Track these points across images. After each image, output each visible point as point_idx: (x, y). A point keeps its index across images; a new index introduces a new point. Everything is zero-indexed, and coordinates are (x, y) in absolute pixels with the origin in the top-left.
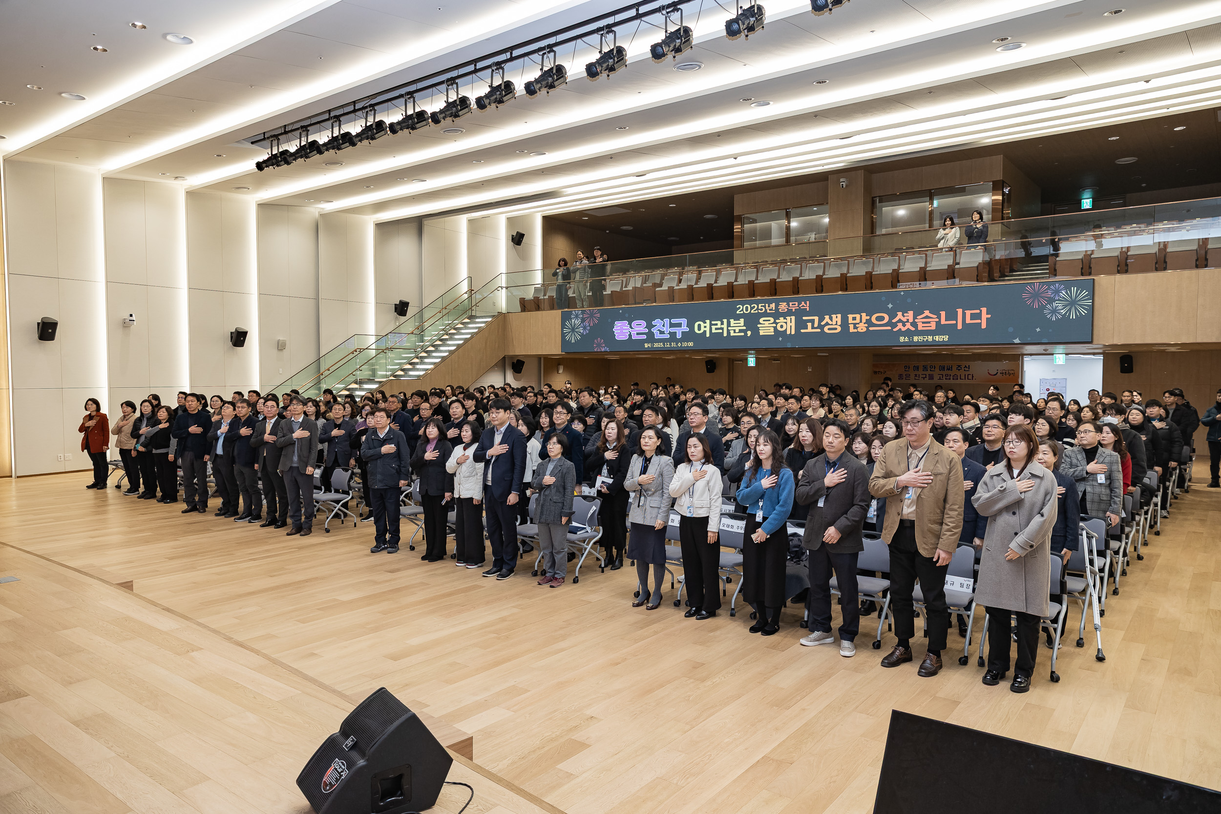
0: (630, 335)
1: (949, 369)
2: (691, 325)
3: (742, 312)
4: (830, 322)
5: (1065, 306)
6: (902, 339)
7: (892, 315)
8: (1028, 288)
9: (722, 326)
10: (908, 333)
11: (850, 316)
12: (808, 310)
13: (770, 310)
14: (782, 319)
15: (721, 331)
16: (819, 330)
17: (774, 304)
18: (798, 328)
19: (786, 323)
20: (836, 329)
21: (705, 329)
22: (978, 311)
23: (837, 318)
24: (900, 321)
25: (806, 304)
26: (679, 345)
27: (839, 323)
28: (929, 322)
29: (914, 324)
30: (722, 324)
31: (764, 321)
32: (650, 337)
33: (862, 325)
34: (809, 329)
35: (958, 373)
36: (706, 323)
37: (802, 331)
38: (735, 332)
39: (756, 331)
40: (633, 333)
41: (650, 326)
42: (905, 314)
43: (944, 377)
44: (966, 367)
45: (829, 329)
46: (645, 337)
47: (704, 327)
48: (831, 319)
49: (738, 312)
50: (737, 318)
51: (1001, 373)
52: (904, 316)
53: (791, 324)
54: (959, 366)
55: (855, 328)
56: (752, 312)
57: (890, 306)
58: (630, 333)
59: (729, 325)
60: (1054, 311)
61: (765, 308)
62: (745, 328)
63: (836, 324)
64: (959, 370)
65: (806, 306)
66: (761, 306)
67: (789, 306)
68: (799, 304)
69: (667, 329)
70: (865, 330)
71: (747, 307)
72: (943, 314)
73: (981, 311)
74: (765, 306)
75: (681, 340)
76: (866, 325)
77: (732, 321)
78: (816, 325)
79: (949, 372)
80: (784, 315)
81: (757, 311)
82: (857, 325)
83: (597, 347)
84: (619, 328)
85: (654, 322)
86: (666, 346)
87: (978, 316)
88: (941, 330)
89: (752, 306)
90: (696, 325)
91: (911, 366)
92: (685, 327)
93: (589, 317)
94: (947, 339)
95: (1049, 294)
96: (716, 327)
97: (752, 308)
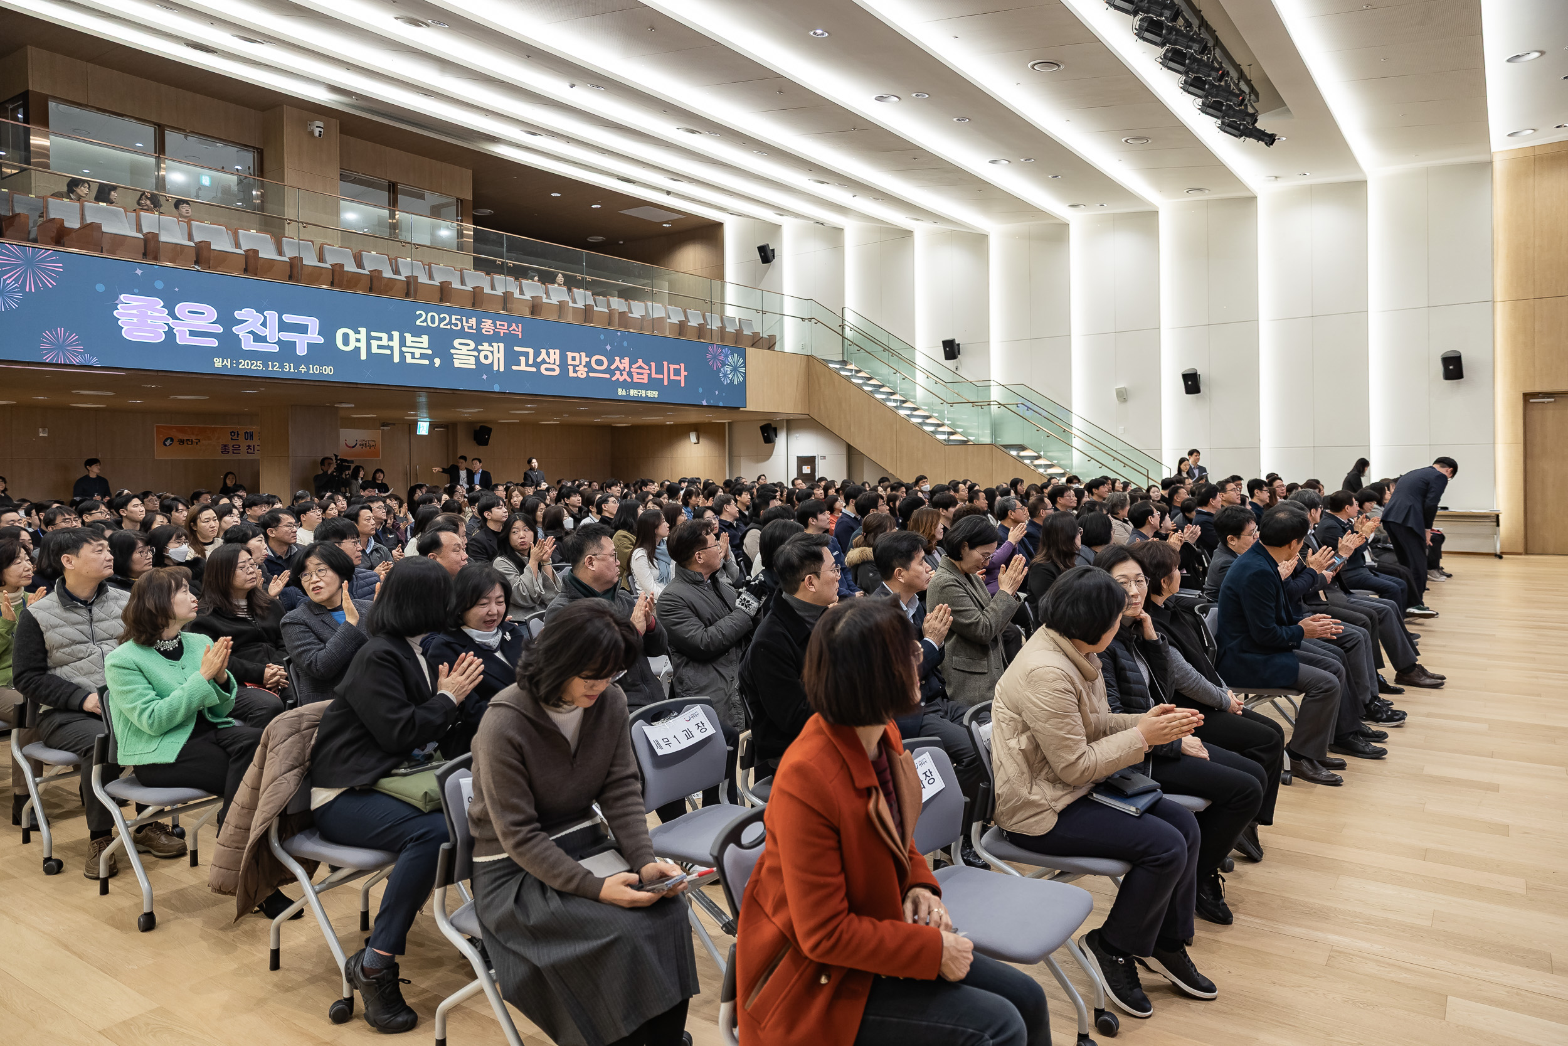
0: (170, 333)
2: (327, 331)
3: (425, 324)
4: (547, 359)
5: (732, 371)
6: (620, 392)
7: (611, 362)
8: (710, 348)
9: (391, 343)
10: (626, 385)
11: (570, 355)
12: (520, 337)
13: (469, 328)
14: (486, 344)
15: (388, 352)
16: (534, 369)
17: (474, 319)
18: (508, 363)
19: (492, 352)
20: (553, 370)
21: (358, 344)
22: (678, 367)
23: (555, 355)
24: (617, 368)
25: (517, 327)
26: (303, 369)
27: (558, 363)
28: (642, 374)
29: (630, 374)
30: (391, 338)
31: (460, 344)
32: (229, 344)
33: (581, 367)
34: (523, 367)
36: (359, 332)
37: (514, 368)
38: (413, 357)
39: (448, 359)
40: (180, 330)
41: (227, 320)
42: (622, 361)
45: (547, 369)
46: (214, 343)
47: (354, 340)
48: (548, 354)
49: (418, 323)
50: (418, 332)
52: (621, 363)
53: (499, 355)
55: (575, 371)
56: (442, 326)
57: (608, 347)
58: (171, 329)
59: (402, 343)
60: (726, 375)
61: (462, 323)
62: (429, 352)
63: (554, 364)
65: (517, 330)
66: (456, 319)
67: (495, 326)
68: (508, 327)
69: (272, 332)
70: (584, 375)
71: (434, 317)
72: (653, 364)
73: (680, 367)
74: (461, 320)
75: (306, 360)
76: (586, 369)
77: (408, 336)
78: (531, 362)
80: (490, 339)
81: (449, 327)
82: (577, 368)
83: (51, 350)
84: (135, 312)
85: (238, 314)
86: (270, 369)
87: (677, 372)
88: (652, 384)
89: (442, 316)
90: (340, 333)
91: (242, 433)
92: (316, 335)
93: (18, 266)
94: (656, 396)
95: (722, 357)
96: (380, 343)
97: (440, 320)
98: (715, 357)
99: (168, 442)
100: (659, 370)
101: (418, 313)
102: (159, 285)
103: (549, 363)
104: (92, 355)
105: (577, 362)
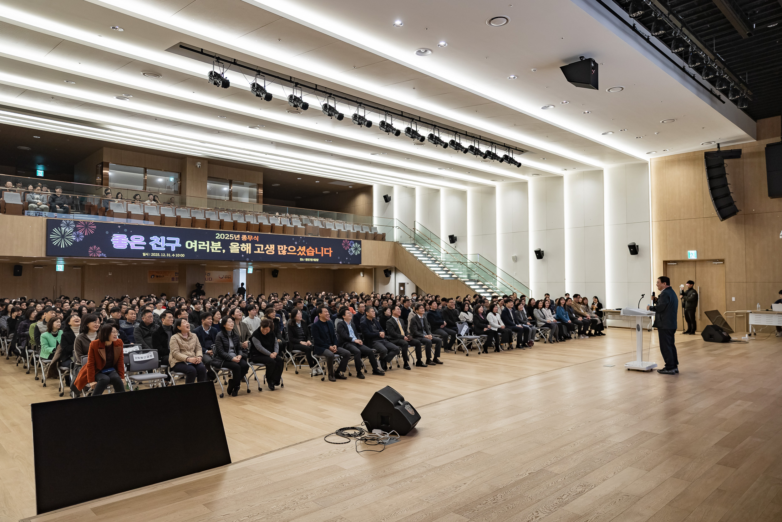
0: (129, 246)
2: (183, 242)
3: (219, 238)
4: (269, 248)
5: (354, 250)
6: (301, 259)
7: (297, 248)
8: (344, 241)
9: (206, 245)
10: (304, 257)
11: (279, 246)
12: (258, 241)
13: (237, 238)
14: (243, 244)
15: (205, 248)
16: (263, 252)
17: (239, 235)
18: (252, 251)
19: (246, 247)
20: (272, 252)
21: (194, 246)
22: (328, 249)
24: (300, 251)
25: (257, 237)
26: (173, 255)
27: (274, 249)
28: (311, 252)
29: (306, 253)
30: (206, 244)
31: (233, 244)
32: (148, 248)
33: (284, 251)
34: (259, 252)
36: (194, 242)
37: (255, 252)
38: (214, 249)
39: (228, 250)
40: (132, 244)
41: (147, 240)
42: (302, 248)
45: (269, 252)
46: (143, 248)
47: (192, 245)
48: (269, 247)
49: (217, 238)
50: (216, 241)
53: (249, 248)
55: (281, 252)
56: (226, 238)
57: (296, 243)
58: (129, 244)
59: (210, 245)
60: (351, 252)
62: (221, 248)
63: (272, 250)
66: (232, 236)
67: (247, 237)
68: (253, 237)
69: (163, 244)
70: (285, 254)
71: (222, 235)
72: (316, 249)
74: (234, 236)
75: (175, 252)
76: (286, 251)
77: (213, 242)
78: (262, 249)
80: (245, 242)
81: (229, 239)
82: (282, 251)
83: (92, 253)
84: (118, 239)
85: (151, 238)
86: (162, 256)
87: (328, 251)
88: (316, 256)
89: (226, 235)
90: (187, 243)
92: (178, 244)
93: (83, 228)
94: (318, 261)
95: (349, 245)
96: (202, 245)
97: (226, 236)
98: (346, 245)
99: (153, 277)
100: (319, 250)
101: (216, 234)
102: (126, 230)
103: (270, 250)
104: (104, 253)
105: (282, 249)
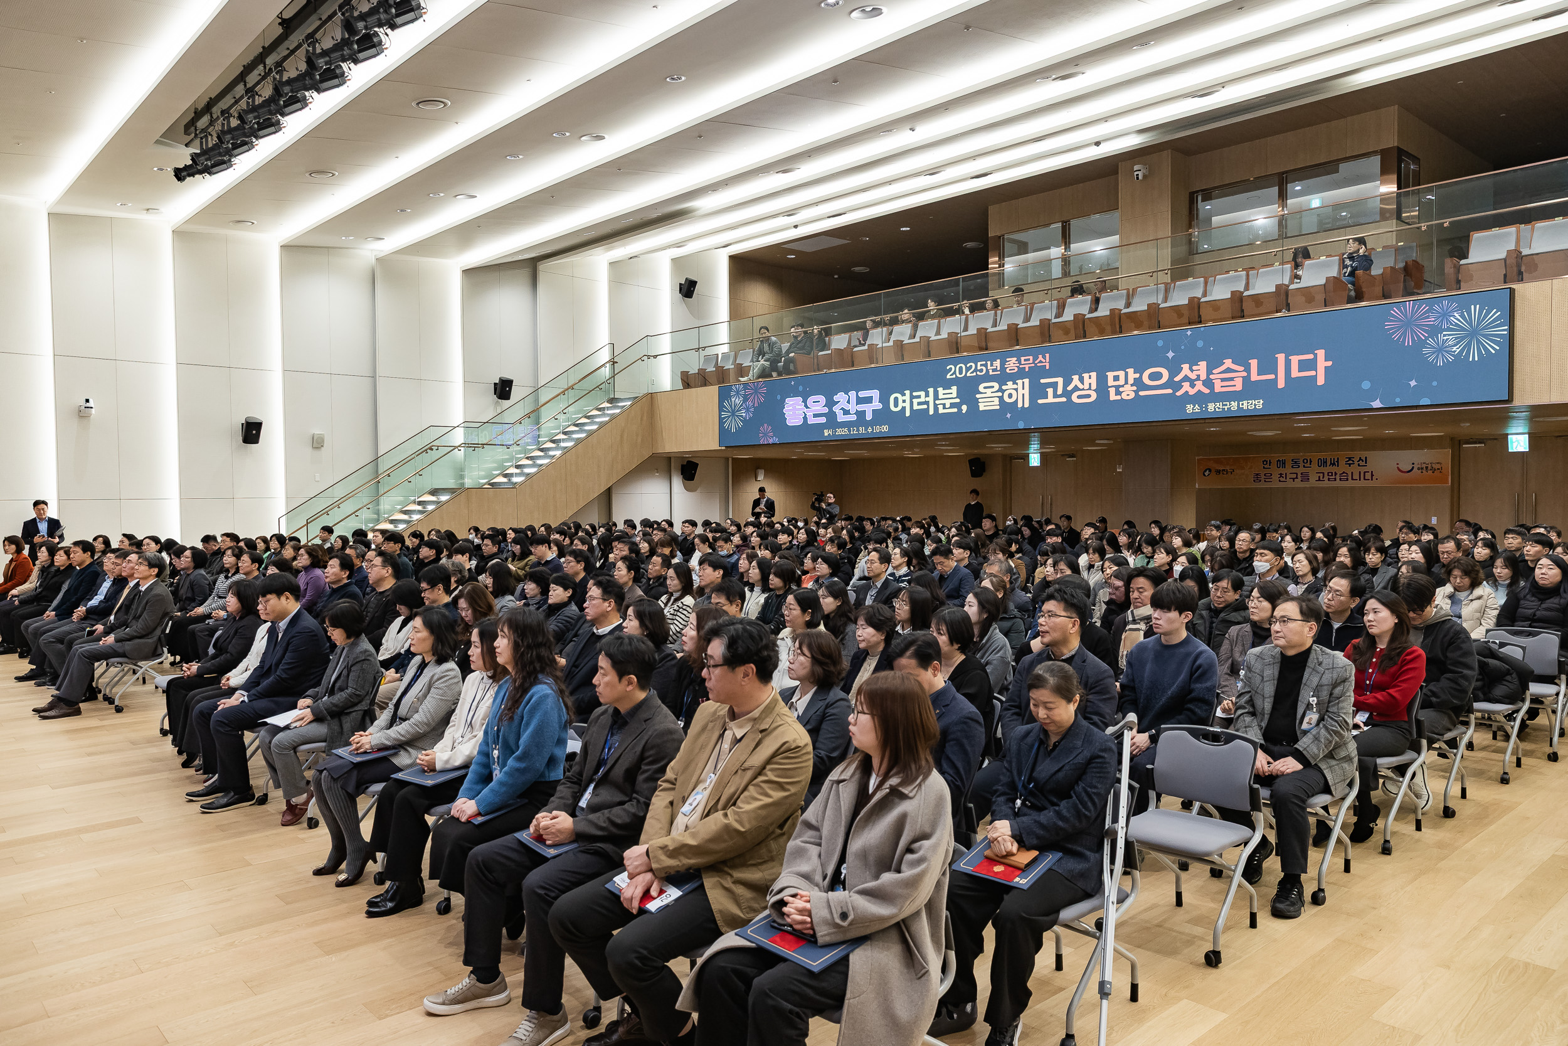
0: (805, 418)
1: (1333, 464)
2: (884, 400)
3: (954, 376)
4: (1080, 386)
6: (1190, 409)
7: (1174, 370)
8: (1395, 312)
9: (927, 399)
10: (1199, 398)
11: (1110, 375)
12: (1047, 368)
13: (994, 370)
14: (1010, 383)
15: (925, 407)
16: (1064, 399)
17: (999, 361)
18: (1033, 399)
19: (1016, 390)
20: (1089, 396)
21: (904, 405)
22: (1311, 356)
23: (1091, 379)
24: (1186, 379)
25: (1044, 357)
26: (870, 430)
27: (1094, 387)
28: (1232, 379)
30: (927, 395)
31: (985, 388)
32: (831, 419)
33: (1128, 387)
34: (1051, 399)
35: (1349, 470)
36: (905, 395)
37: (1040, 401)
38: (944, 408)
39: (973, 403)
40: (810, 414)
41: (830, 403)
42: (1194, 368)
43: (1326, 477)
44: (1360, 459)
45: (1079, 397)
46: (823, 420)
47: (903, 402)
48: (1082, 380)
49: (948, 376)
50: (947, 385)
51: (1418, 469)
52: (1192, 371)
53: (1023, 392)
54: (1350, 459)
55: (1118, 393)
56: (968, 374)
57: (1170, 355)
58: (806, 415)
59: (936, 397)
60: (1441, 349)
61: (986, 367)
63: (1090, 389)
64: (1350, 465)
65: (1045, 361)
66: (981, 365)
67: (1020, 363)
68: (1034, 360)
70: (1132, 395)
71: (961, 368)
72: (1254, 363)
73: (1316, 355)
74: (986, 365)
75: (872, 423)
76: (1135, 388)
77: (940, 390)
78: (1060, 392)
79: (1334, 469)
80: (1014, 378)
81: (975, 374)
82: (1121, 389)
83: (763, 437)
84: (791, 408)
85: (836, 398)
86: (852, 433)
87: (1311, 365)
89: (968, 366)
90: (892, 398)
91: (1274, 461)
92: (878, 403)
93: (752, 394)
94: (1261, 407)
95: (1432, 320)
96: (919, 400)
97: (968, 369)
98: (1407, 324)
99: (1207, 473)
100: (1269, 366)
101: (948, 368)
102: (801, 388)
103: (1083, 389)
105: (1122, 382)
